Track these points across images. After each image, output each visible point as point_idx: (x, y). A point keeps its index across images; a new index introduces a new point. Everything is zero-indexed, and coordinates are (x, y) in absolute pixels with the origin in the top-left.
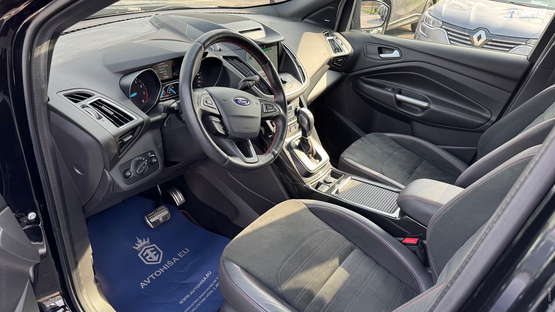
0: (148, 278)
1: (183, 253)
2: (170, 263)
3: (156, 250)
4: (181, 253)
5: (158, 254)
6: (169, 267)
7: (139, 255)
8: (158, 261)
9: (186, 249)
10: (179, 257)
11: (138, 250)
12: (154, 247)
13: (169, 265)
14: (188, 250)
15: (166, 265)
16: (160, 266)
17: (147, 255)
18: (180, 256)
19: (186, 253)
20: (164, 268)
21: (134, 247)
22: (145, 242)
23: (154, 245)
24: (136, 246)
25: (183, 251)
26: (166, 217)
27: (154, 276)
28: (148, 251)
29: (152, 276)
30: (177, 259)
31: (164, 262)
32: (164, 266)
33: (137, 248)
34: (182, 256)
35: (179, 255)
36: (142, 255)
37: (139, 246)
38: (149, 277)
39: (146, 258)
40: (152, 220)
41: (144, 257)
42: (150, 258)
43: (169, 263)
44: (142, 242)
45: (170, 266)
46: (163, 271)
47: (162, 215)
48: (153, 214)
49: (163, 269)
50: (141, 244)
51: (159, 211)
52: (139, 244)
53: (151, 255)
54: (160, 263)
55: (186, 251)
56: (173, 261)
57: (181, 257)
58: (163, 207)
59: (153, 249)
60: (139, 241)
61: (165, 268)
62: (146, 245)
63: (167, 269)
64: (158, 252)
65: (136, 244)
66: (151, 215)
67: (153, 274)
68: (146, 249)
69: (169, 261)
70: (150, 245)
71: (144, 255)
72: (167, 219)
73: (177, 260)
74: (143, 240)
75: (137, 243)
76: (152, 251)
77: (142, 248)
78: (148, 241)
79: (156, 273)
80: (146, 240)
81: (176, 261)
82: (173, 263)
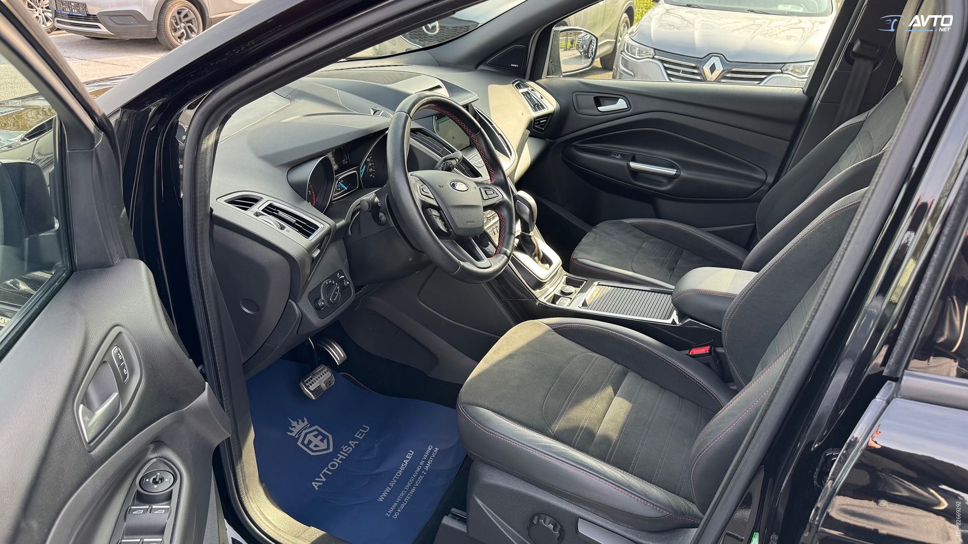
0: (321, 475)
1: (363, 433)
2: (346, 451)
3: (320, 433)
4: (359, 434)
5: (326, 439)
6: (347, 455)
7: (299, 443)
8: (328, 448)
9: (364, 426)
10: (357, 439)
11: (296, 437)
12: (316, 430)
13: (346, 452)
14: (369, 428)
15: (341, 452)
16: (334, 455)
17: (310, 442)
18: (358, 437)
19: (367, 432)
20: (339, 457)
21: (289, 433)
22: (302, 425)
23: (316, 427)
24: (292, 432)
25: (360, 430)
26: (330, 382)
27: (328, 470)
28: (310, 437)
29: (325, 470)
30: (356, 442)
31: (337, 449)
32: (339, 455)
33: (293, 434)
34: (361, 436)
35: (356, 436)
36: (302, 443)
37: (296, 431)
38: (322, 473)
39: (310, 446)
40: (312, 388)
41: (307, 446)
42: (316, 446)
43: (345, 449)
44: (298, 424)
45: (348, 452)
46: (340, 462)
47: (323, 379)
48: (311, 379)
49: (339, 459)
50: (297, 427)
51: (317, 373)
52: (295, 427)
53: (317, 441)
54: (332, 451)
55: (366, 429)
56: (350, 446)
57: (361, 438)
58: (322, 366)
59: (316, 433)
60: (294, 423)
61: (341, 456)
62: (305, 428)
63: (344, 458)
64: (325, 437)
65: (290, 428)
66: (309, 380)
67: (327, 468)
68: (305, 433)
69: (344, 446)
70: (309, 428)
71: (306, 442)
72: (331, 384)
73: (356, 444)
74: (299, 421)
75: (292, 427)
76: (316, 436)
77: (300, 433)
78: (306, 423)
79: (331, 466)
80: (303, 421)
81: (354, 445)
82: (351, 449)
